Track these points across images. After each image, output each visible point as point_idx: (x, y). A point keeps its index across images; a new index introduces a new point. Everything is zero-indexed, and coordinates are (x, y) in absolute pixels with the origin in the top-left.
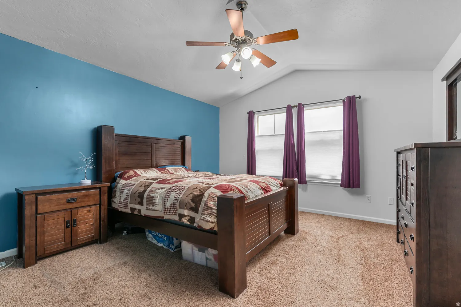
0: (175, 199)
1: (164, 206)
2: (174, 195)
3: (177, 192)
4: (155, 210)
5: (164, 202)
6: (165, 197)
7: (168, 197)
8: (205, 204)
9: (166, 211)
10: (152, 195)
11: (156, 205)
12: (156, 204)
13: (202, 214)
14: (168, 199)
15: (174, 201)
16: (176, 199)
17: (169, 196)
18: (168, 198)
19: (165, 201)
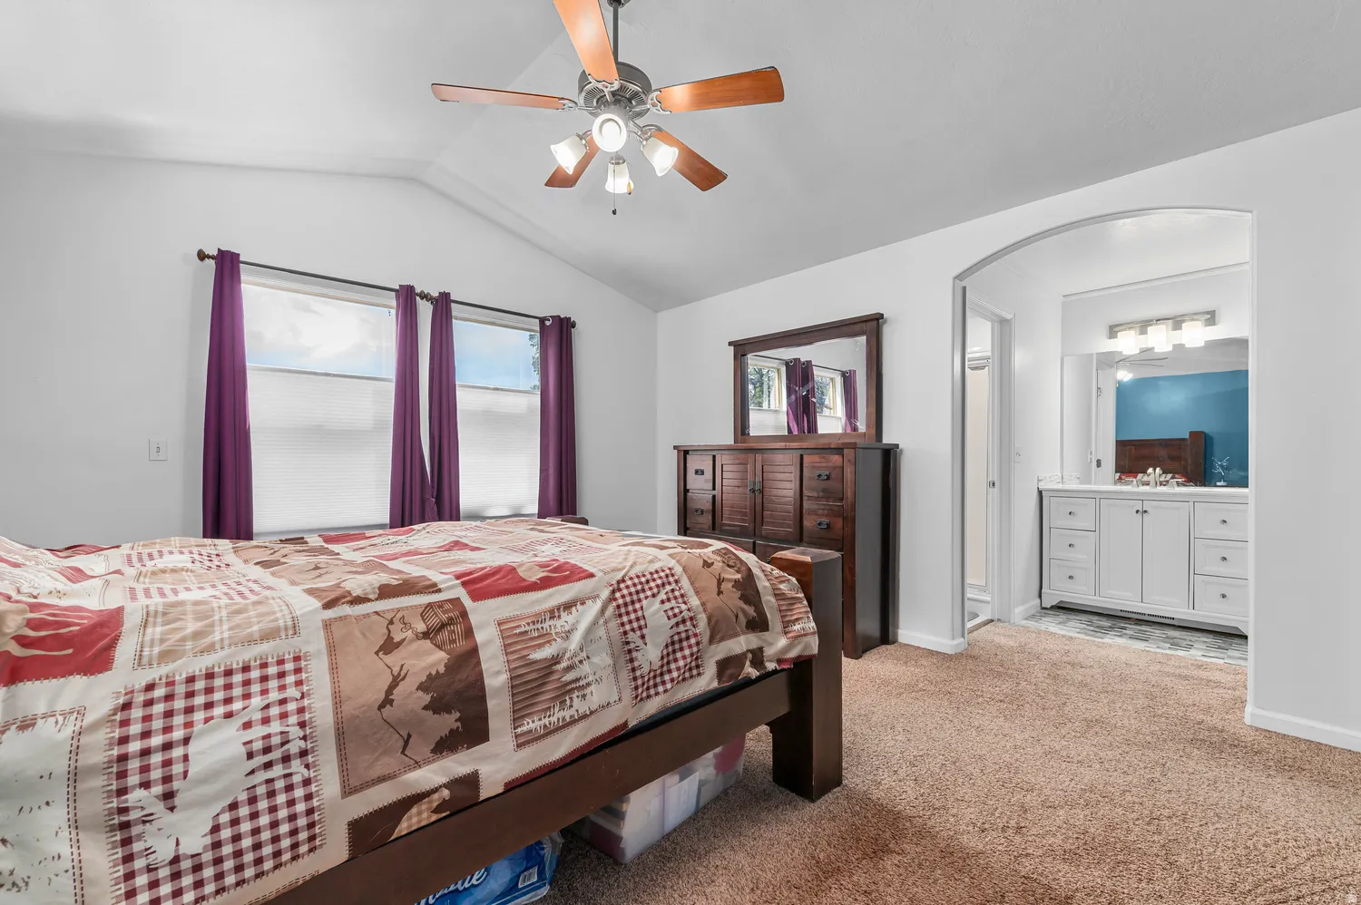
0: (674, 621)
1: (634, 670)
2: (658, 610)
3: (663, 596)
4: (585, 717)
5: (624, 658)
6: (625, 633)
7: (640, 628)
8: (776, 595)
9: (644, 686)
10: (538, 655)
11: (588, 691)
12: (588, 684)
13: (786, 625)
14: (643, 637)
15: (675, 630)
16: (679, 619)
17: (642, 622)
18: (645, 631)
19: (630, 651)
